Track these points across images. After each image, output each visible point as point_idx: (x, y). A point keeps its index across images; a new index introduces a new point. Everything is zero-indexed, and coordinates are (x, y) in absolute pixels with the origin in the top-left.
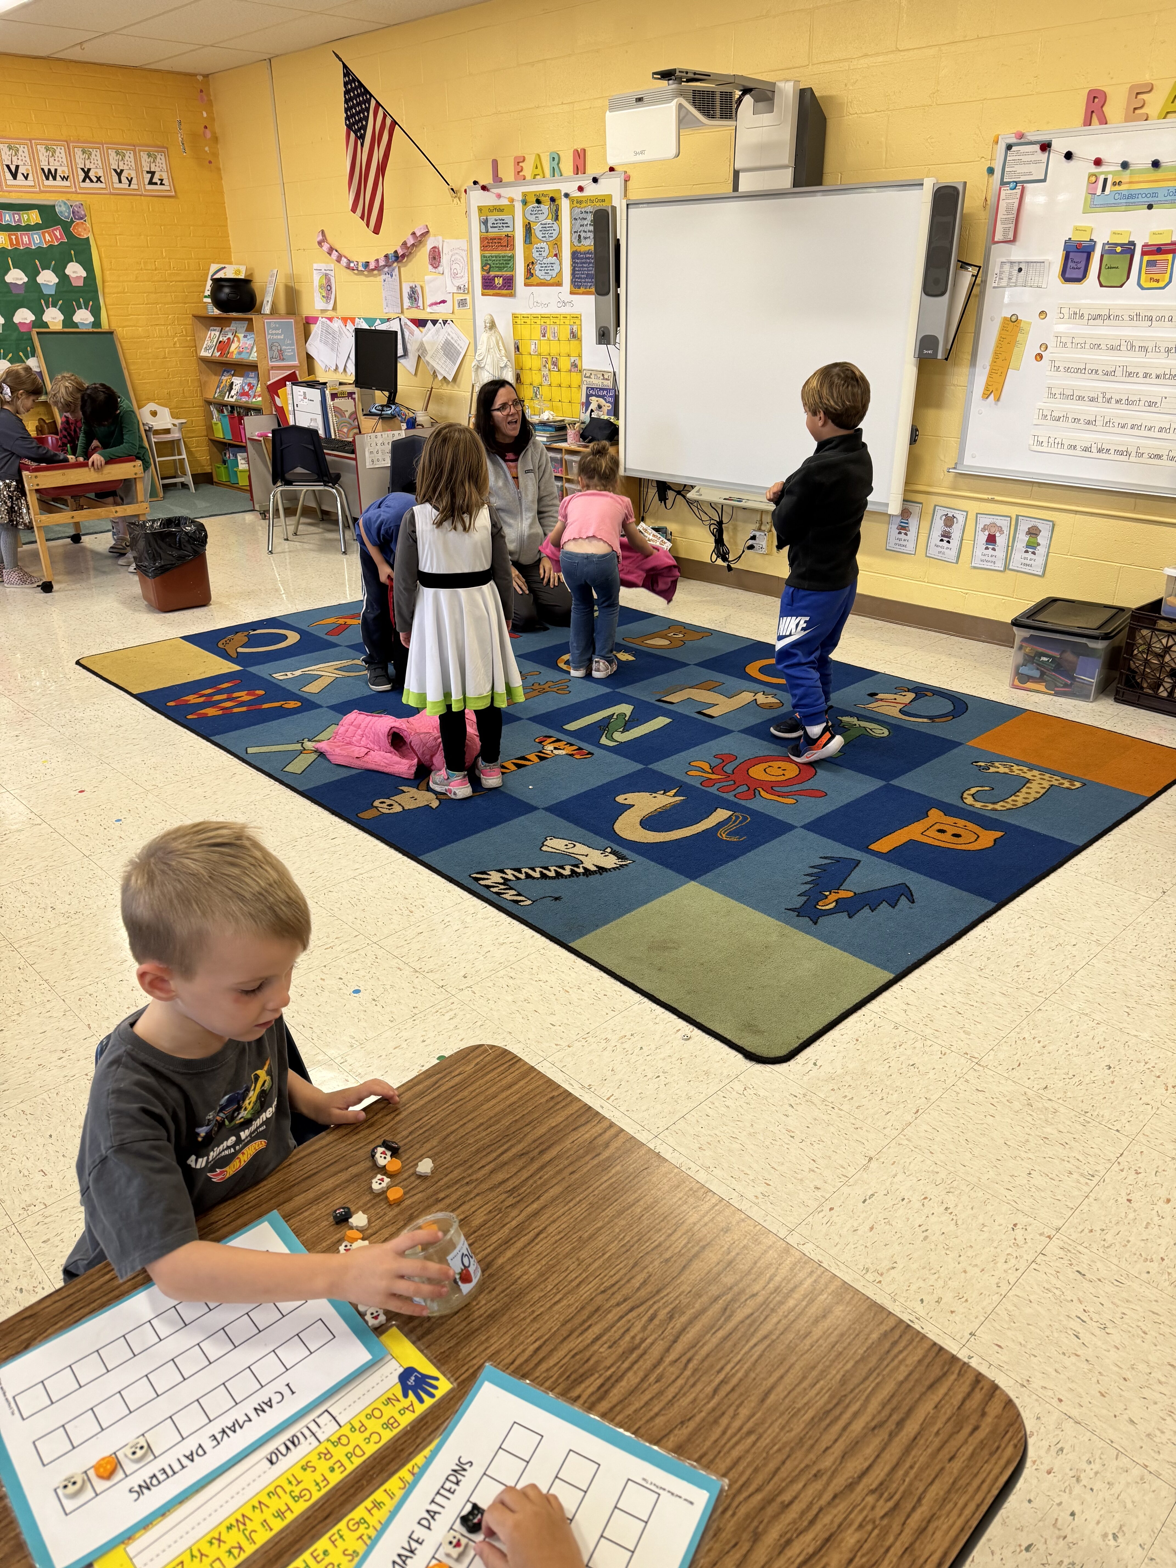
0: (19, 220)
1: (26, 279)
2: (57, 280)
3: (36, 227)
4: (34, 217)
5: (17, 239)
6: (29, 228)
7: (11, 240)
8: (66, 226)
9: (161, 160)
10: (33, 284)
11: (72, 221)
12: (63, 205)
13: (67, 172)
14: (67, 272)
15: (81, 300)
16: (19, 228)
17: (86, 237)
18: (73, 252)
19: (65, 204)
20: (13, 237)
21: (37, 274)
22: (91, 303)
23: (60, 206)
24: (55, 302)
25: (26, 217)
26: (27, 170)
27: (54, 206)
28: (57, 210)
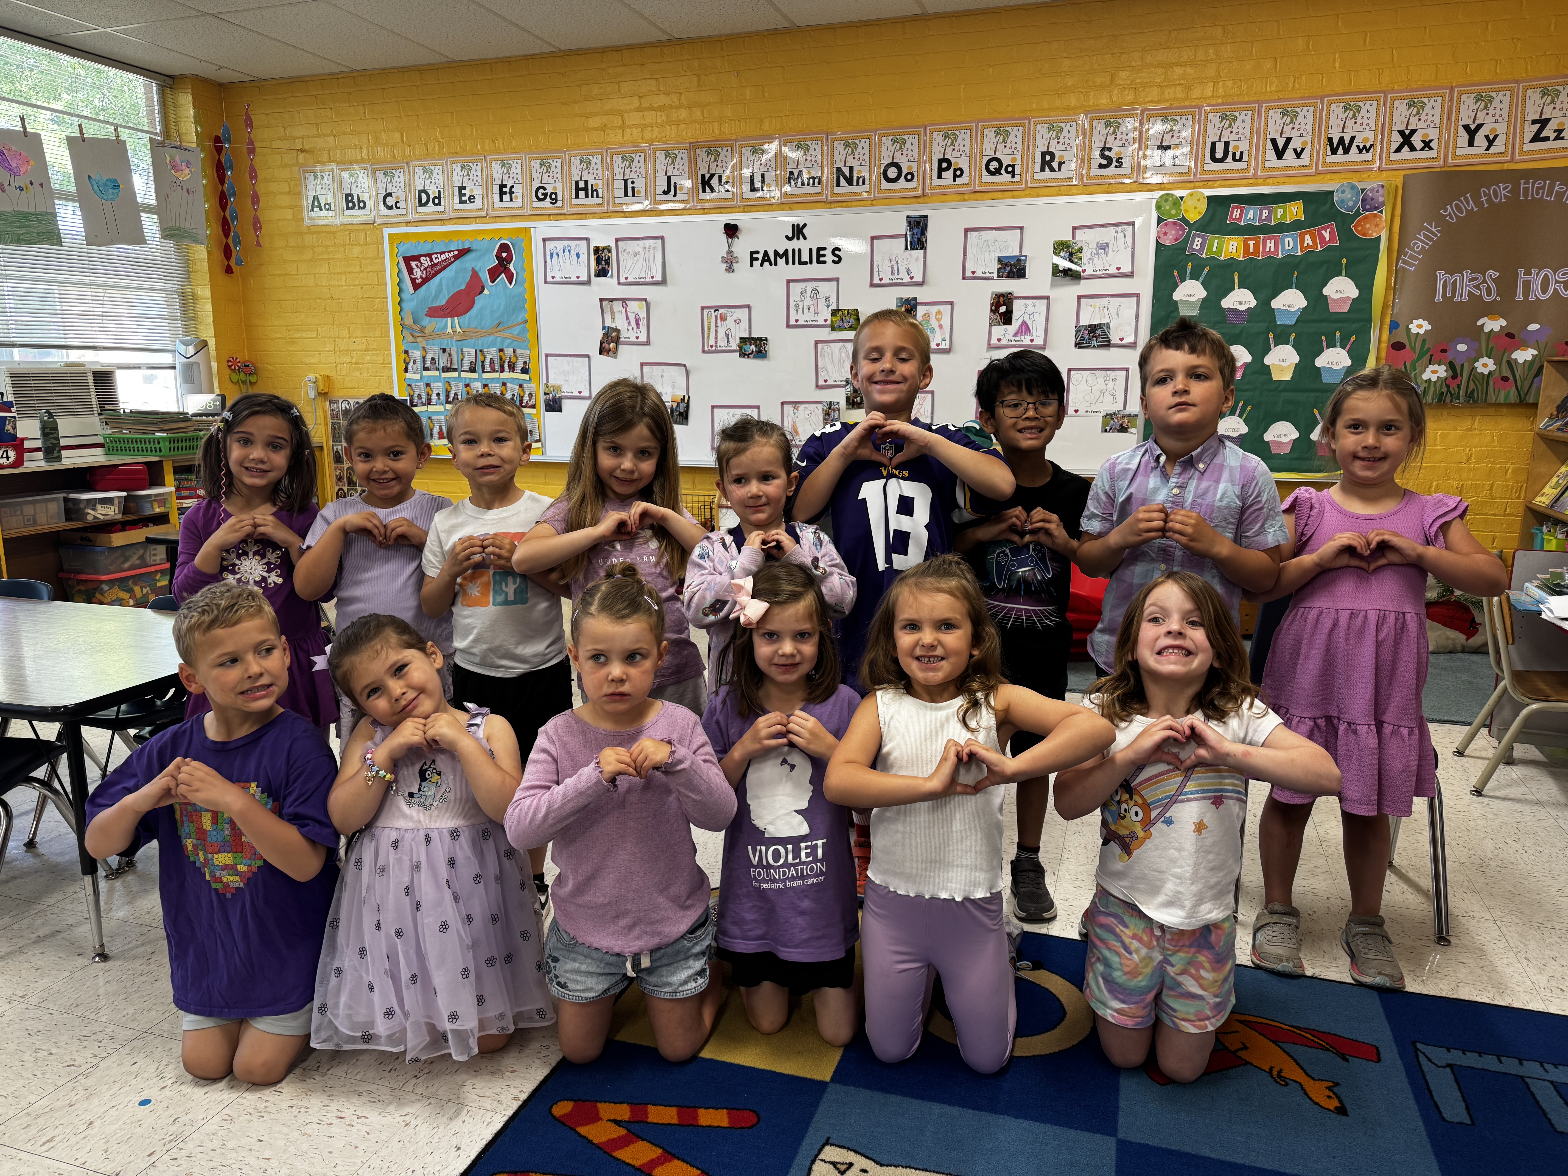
0: (1269, 218)
1: (1253, 303)
2: (1303, 303)
3: (1295, 226)
4: (1294, 211)
5: (1256, 246)
6: (1281, 228)
7: (1246, 247)
8: (1344, 221)
10: (1263, 311)
11: (1358, 213)
12: (1348, 190)
13: (1372, 140)
14: (1326, 291)
15: (1338, 334)
16: (1265, 229)
17: (1375, 235)
18: (1344, 261)
19: (1353, 187)
20: (1251, 243)
21: (1275, 296)
22: (1353, 338)
23: (1343, 192)
24: (1292, 337)
25: (1280, 212)
26: (1305, 143)
27: (1332, 192)
28: (1335, 198)
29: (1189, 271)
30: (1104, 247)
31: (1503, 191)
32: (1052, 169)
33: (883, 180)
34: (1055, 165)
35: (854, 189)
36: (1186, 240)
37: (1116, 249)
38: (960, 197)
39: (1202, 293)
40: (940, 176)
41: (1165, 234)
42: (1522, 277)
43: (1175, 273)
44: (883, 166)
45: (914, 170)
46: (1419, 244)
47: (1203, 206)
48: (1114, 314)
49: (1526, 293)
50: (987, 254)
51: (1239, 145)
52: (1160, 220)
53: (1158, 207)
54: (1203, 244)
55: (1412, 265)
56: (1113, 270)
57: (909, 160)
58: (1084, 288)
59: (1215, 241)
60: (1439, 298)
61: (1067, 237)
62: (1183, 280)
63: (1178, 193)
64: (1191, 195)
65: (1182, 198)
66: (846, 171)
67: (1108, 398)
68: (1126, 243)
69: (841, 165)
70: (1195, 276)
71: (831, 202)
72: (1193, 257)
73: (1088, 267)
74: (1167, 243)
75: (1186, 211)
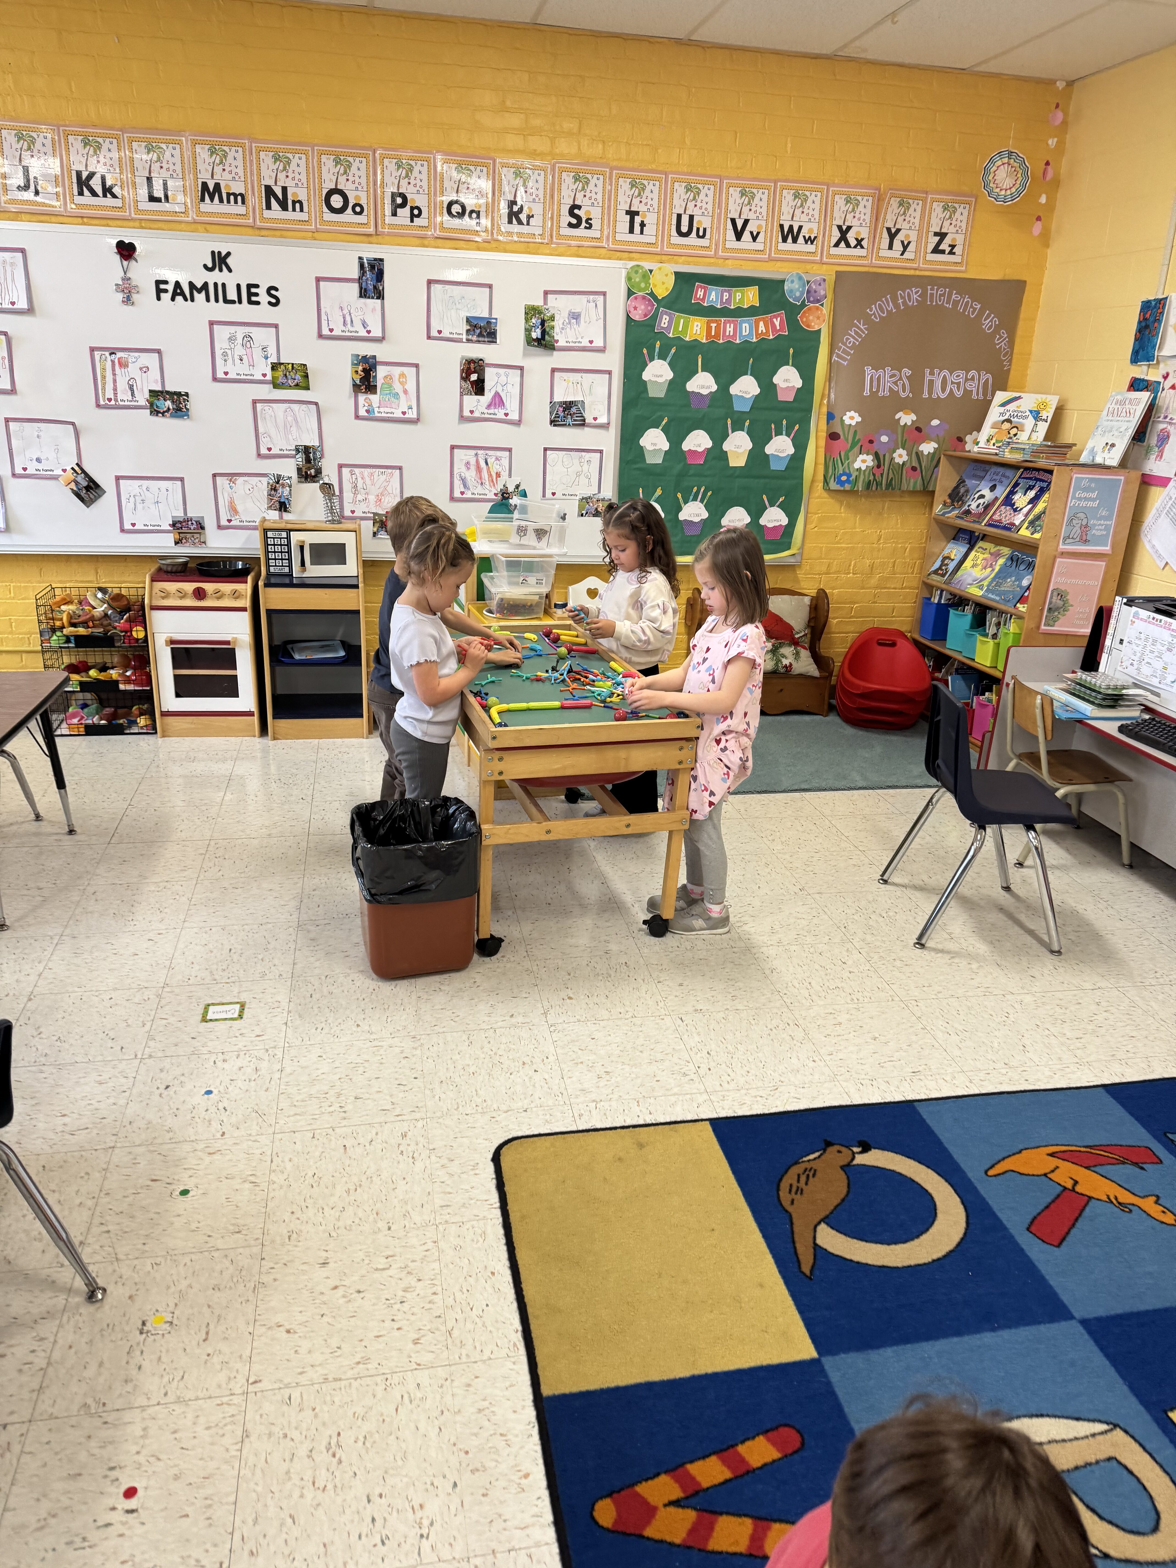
0: (729, 301)
1: (714, 388)
2: (757, 391)
3: (751, 312)
4: (750, 297)
5: (718, 328)
6: (740, 313)
7: (709, 329)
8: (792, 311)
9: (962, 215)
10: (723, 395)
11: (803, 305)
12: (796, 280)
13: (816, 231)
14: (776, 380)
15: (784, 422)
16: (725, 312)
17: (816, 328)
18: (791, 351)
19: (800, 278)
20: (714, 325)
21: (733, 381)
22: (797, 427)
23: (792, 282)
24: (747, 424)
25: (738, 296)
26: (760, 226)
27: (783, 282)
28: (786, 288)
29: (657, 350)
30: (575, 316)
31: (915, 295)
32: (520, 222)
33: (325, 209)
34: (523, 217)
35: (289, 215)
36: (655, 317)
37: (587, 319)
38: (418, 241)
39: (669, 375)
40: (394, 214)
41: (635, 308)
42: (928, 377)
43: (645, 351)
44: (325, 192)
45: (363, 202)
46: (851, 339)
47: (671, 281)
48: (587, 392)
49: (930, 392)
50: (453, 312)
51: (703, 221)
52: (630, 293)
53: (629, 278)
54: (670, 322)
55: (844, 359)
56: (585, 343)
57: (357, 189)
58: (557, 359)
59: (681, 320)
60: (867, 393)
61: (539, 302)
62: (652, 359)
63: (647, 265)
64: (660, 269)
65: (651, 271)
66: (279, 192)
67: (583, 480)
68: (597, 315)
69: (271, 182)
70: (662, 357)
71: (260, 229)
72: (662, 335)
73: (561, 337)
74: (637, 318)
75: (655, 286)
